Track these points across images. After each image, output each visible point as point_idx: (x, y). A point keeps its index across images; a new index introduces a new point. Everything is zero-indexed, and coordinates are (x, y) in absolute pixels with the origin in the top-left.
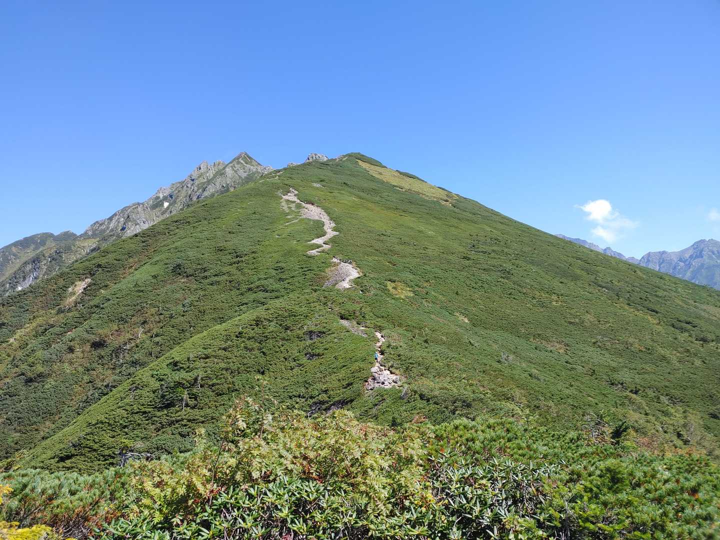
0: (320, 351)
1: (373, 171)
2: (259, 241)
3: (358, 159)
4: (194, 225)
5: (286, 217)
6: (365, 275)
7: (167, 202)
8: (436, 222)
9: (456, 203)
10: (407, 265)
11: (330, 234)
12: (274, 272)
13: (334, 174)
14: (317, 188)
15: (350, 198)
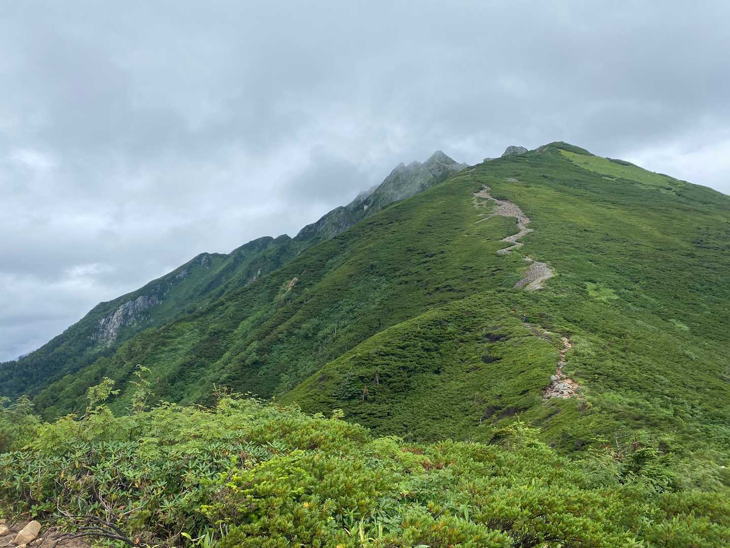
0: (499, 355)
1: (577, 160)
2: (447, 241)
3: (561, 148)
4: (387, 226)
5: (477, 215)
6: (561, 276)
7: (367, 205)
8: (654, 214)
9: (681, 191)
10: (612, 264)
11: (524, 231)
12: (461, 272)
13: (532, 167)
14: (512, 183)
15: (548, 192)
